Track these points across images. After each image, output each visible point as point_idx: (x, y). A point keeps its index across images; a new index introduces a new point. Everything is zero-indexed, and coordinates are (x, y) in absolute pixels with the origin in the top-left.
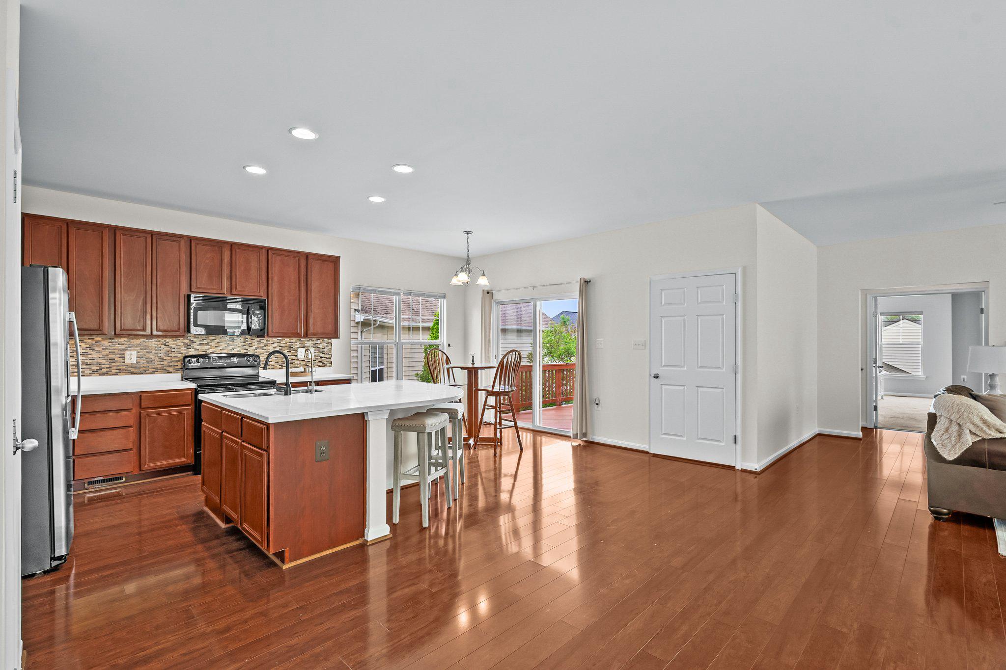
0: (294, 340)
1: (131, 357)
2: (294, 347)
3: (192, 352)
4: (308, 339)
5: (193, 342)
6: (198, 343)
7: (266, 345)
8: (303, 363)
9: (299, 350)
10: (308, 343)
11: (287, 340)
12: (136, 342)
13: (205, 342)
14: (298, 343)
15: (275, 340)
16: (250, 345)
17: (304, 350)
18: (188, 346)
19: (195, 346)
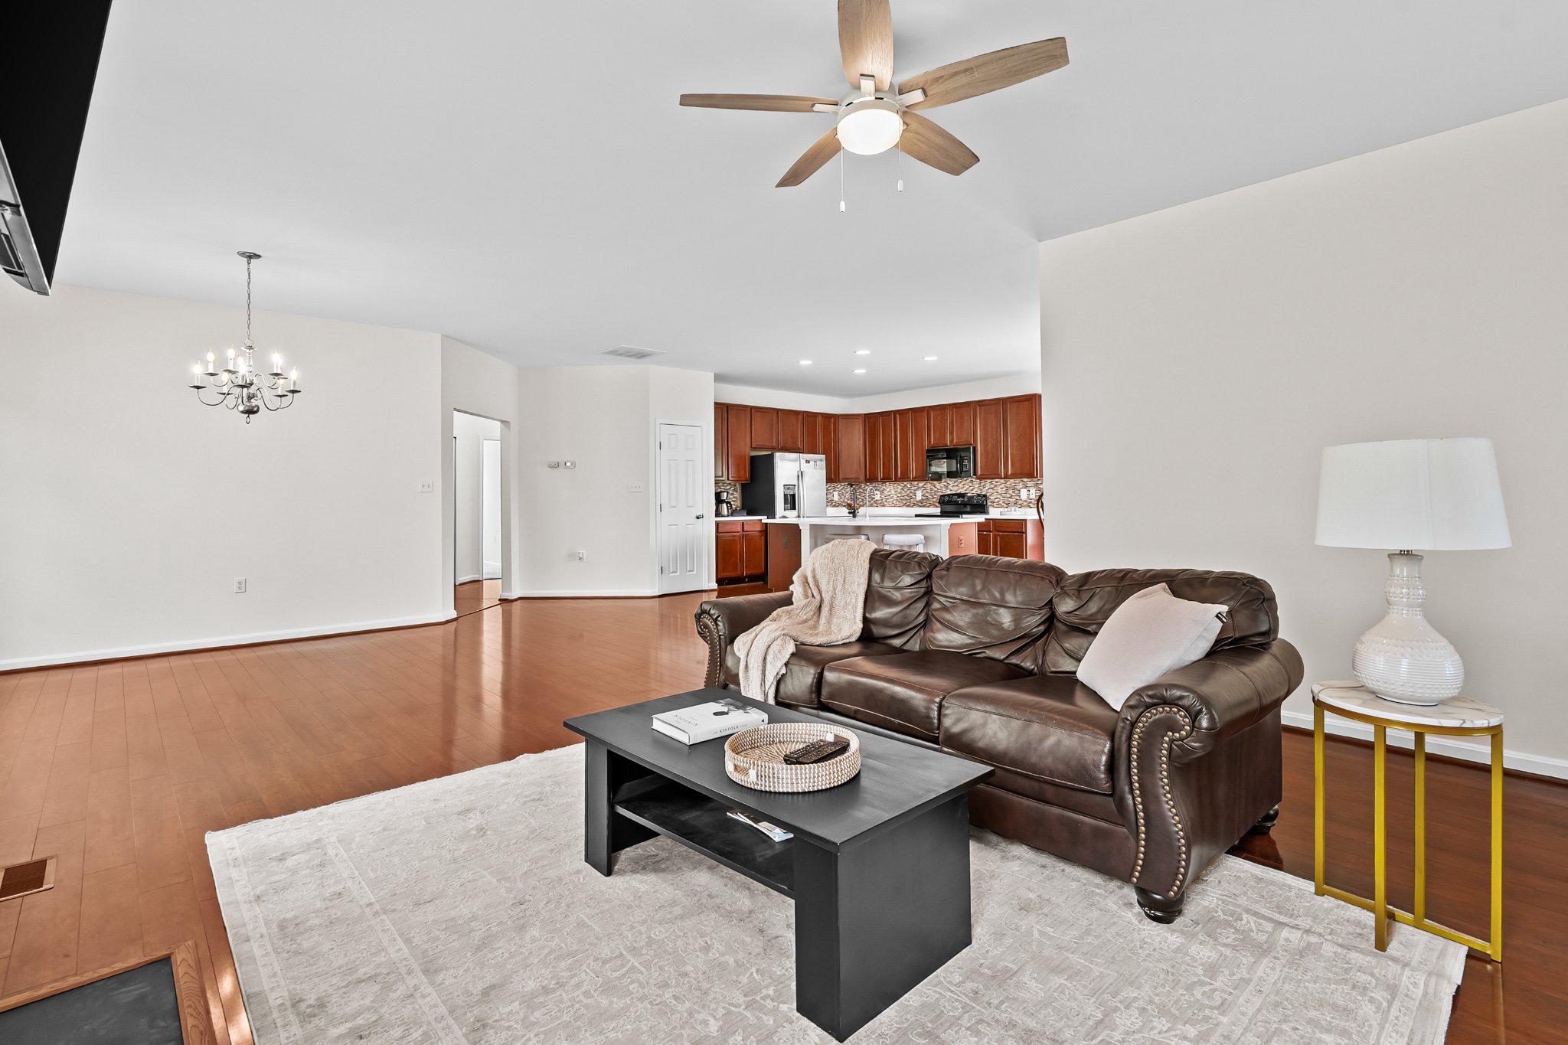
0: (1018, 481)
1: (919, 496)
2: (1017, 487)
3: (949, 492)
4: (1030, 480)
5: (949, 484)
6: (952, 485)
7: (995, 486)
8: (1025, 503)
9: (1022, 490)
10: (1030, 484)
11: (1012, 481)
12: (921, 484)
13: (956, 484)
14: (1021, 484)
15: (1002, 481)
16: (984, 486)
17: (1026, 490)
18: (946, 487)
19: (950, 487)
